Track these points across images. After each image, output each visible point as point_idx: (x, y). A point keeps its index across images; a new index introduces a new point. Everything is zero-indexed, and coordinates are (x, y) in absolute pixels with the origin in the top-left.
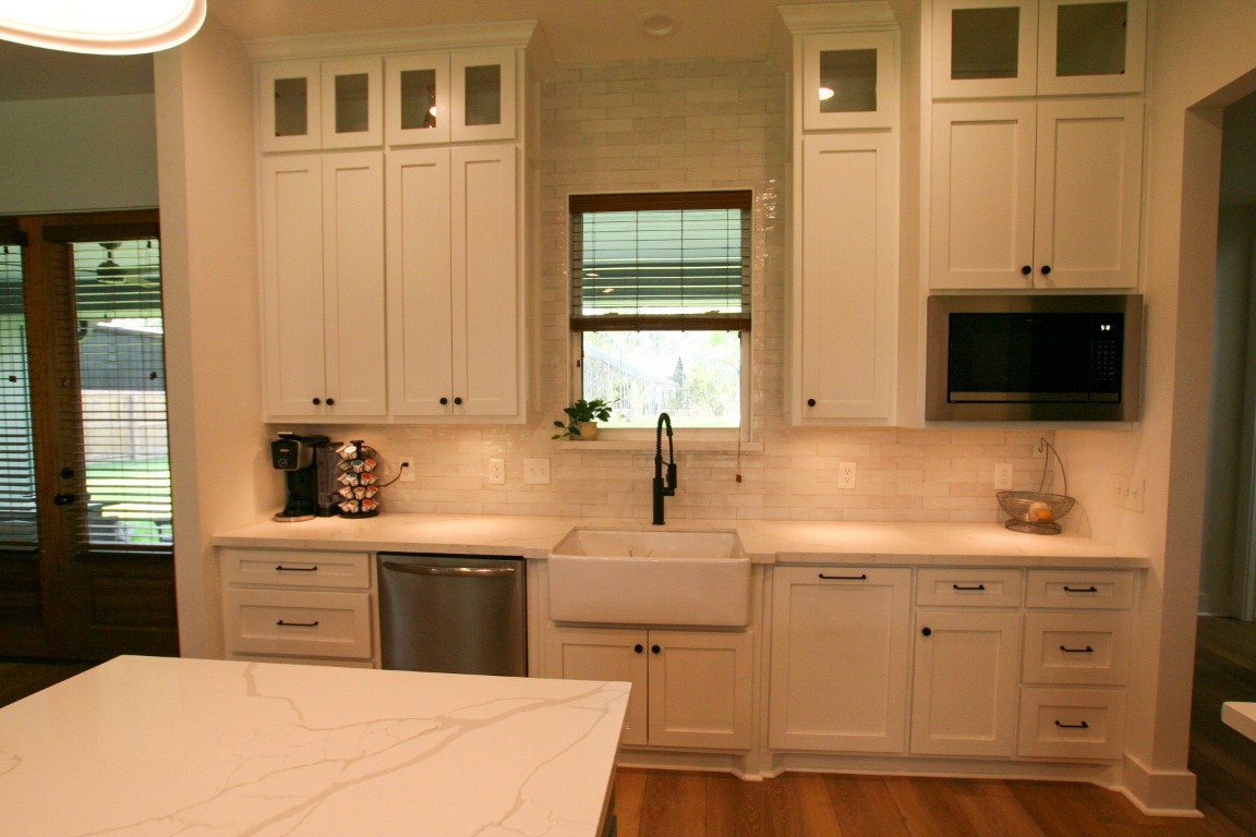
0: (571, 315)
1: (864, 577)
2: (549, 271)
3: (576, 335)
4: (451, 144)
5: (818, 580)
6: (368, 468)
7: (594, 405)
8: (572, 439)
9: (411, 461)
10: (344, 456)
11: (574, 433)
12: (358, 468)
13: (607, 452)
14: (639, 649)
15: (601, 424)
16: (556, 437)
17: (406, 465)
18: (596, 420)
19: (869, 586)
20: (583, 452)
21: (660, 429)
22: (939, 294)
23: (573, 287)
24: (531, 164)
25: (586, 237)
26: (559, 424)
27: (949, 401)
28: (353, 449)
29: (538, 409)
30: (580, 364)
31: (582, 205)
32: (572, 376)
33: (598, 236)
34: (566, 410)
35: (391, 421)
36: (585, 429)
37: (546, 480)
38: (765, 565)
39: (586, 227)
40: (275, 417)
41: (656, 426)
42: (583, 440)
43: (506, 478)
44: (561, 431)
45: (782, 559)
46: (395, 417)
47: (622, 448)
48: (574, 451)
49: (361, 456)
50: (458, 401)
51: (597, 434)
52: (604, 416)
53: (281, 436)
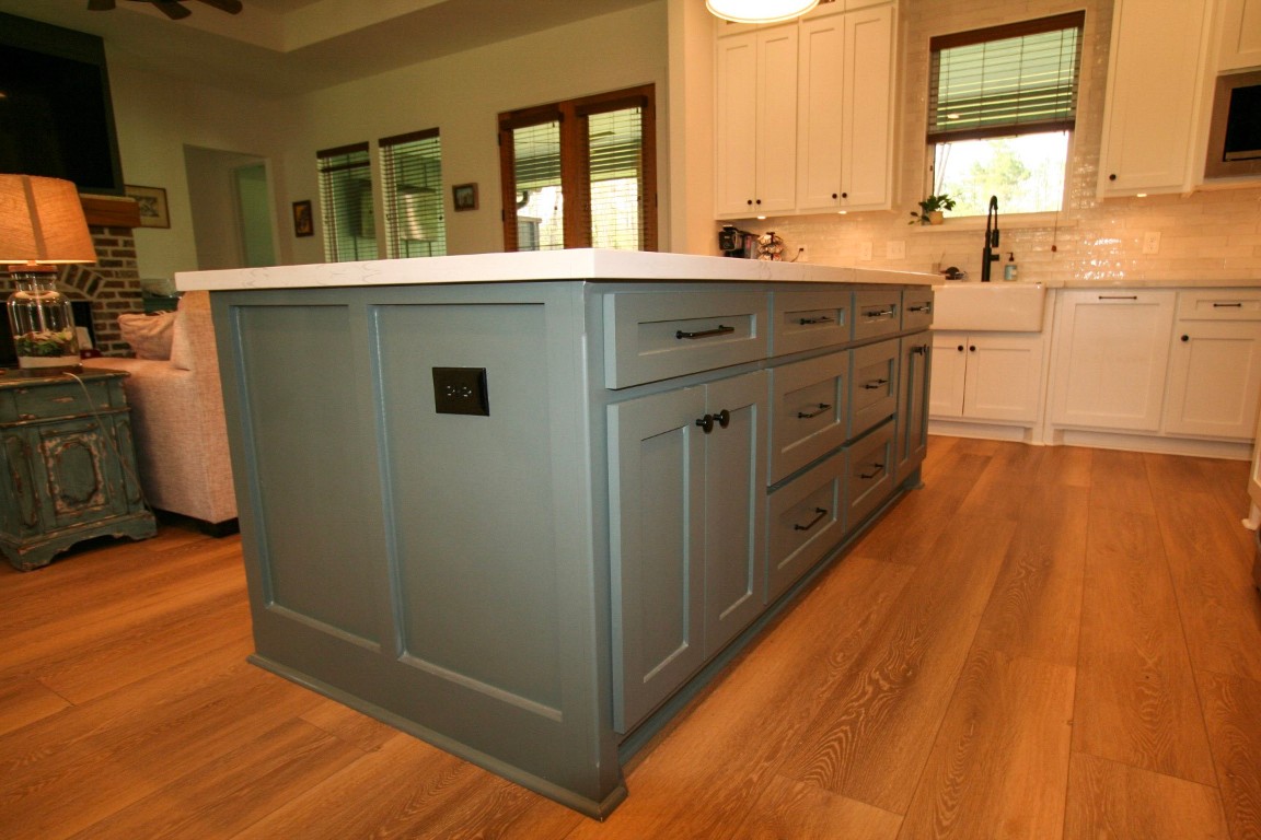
0: (928, 132)
1: (1135, 298)
2: (912, 100)
3: (930, 147)
4: (846, 12)
5: (1098, 301)
6: (778, 251)
7: (941, 198)
8: (923, 224)
9: (805, 247)
10: (763, 242)
11: (925, 219)
12: (772, 250)
13: (949, 233)
14: (960, 348)
15: (947, 214)
16: (912, 223)
17: (802, 250)
18: (943, 209)
19: (1140, 304)
20: (932, 233)
21: (990, 216)
22: (1226, 74)
23: (930, 110)
24: (902, 17)
25: (943, 69)
26: (914, 214)
27: (1224, 160)
28: (770, 237)
29: (899, 202)
30: (932, 169)
31: (940, 43)
32: (926, 180)
33: (952, 68)
34: (921, 204)
35: (798, 213)
36: (933, 217)
37: (902, 256)
38: (1056, 289)
39: (943, 61)
40: (722, 215)
41: (988, 213)
42: (932, 224)
43: (873, 256)
44: (915, 219)
45: (1069, 285)
46: (801, 210)
47: (961, 231)
48: (926, 233)
49: (773, 243)
50: (845, 195)
51: (942, 221)
52: (949, 206)
53: (725, 228)
